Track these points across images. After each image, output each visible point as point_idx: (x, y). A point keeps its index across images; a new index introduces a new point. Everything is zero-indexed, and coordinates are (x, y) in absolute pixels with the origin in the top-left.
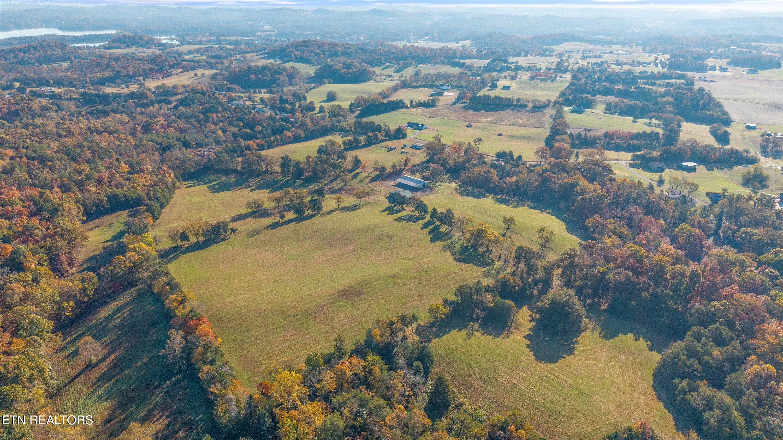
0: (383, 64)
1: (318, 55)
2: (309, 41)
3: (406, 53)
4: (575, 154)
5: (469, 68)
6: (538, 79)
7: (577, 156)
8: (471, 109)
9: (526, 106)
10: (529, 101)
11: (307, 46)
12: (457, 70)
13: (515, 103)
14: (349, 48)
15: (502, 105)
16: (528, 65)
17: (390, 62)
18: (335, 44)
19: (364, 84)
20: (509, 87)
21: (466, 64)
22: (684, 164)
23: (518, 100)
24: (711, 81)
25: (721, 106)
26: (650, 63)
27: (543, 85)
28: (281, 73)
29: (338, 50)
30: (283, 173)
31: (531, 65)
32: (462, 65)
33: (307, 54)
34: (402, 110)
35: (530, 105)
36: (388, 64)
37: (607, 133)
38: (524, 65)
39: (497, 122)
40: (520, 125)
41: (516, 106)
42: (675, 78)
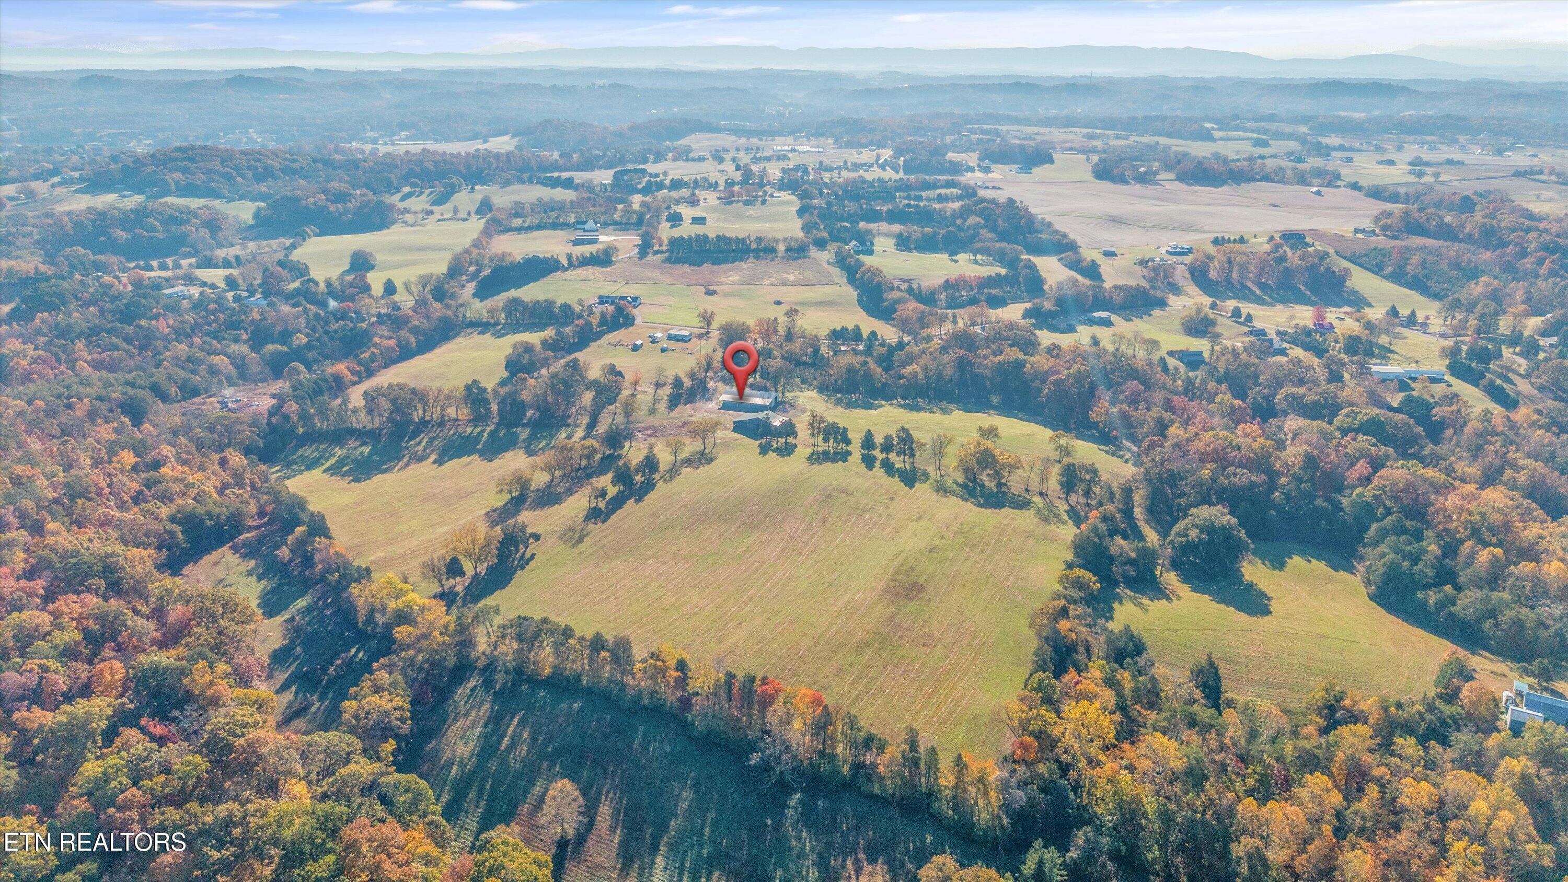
0: (398, 190)
1: (229, 178)
2: (192, 148)
3: (429, 165)
4: (950, 317)
5: (588, 187)
6: (738, 202)
7: (955, 322)
8: (684, 263)
9: (773, 250)
10: (777, 241)
11: (192, 160)
12: (569, 195)
13: (754, 246)
14: (294, 161)
15: (730, 251)
16: (693, 177)
17: (414, 185)
18: (259, 153)
19: (385, 231)
20: (704, 219)
21: (576, 181)
22: (1096, 314)
23: (759, 240)
24: (994, 188)
25: (1049, 225)
26: (872, 165)
27: (751, 211)
28: (187, 222)
29: (272, 166)
30: (478, 419)
31: (699, 177)
32: (568, 184)
33: (203, 177)
34: (559, 274)
35: (781, 248)
36: (407, 189)
37: (947, 281)
38: (686, 179)
39: (753, 281)
40: (794, 284)
41: (756, 251)
42: (942, 187)
